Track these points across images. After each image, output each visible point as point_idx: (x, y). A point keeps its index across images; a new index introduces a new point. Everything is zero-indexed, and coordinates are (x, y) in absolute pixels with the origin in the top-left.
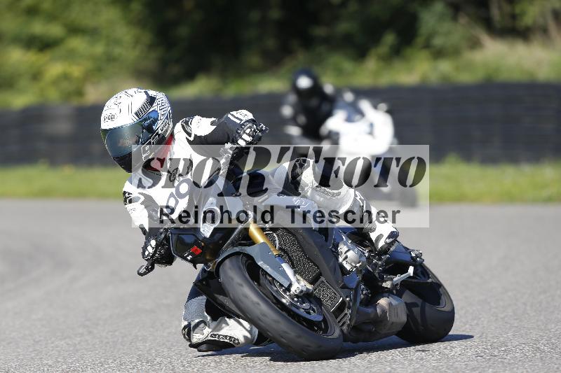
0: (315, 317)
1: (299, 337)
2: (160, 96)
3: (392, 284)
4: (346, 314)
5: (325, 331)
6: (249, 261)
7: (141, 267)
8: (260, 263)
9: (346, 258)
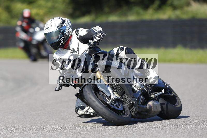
0: (120, 108)
1: (110, 115)
2: (67, 20)
3: (155, 96)
4: (134, 108)
5: (124, 114)
6: (95, 86)
7: (57, 87)
8: (99, 87)
9: (135, 86)
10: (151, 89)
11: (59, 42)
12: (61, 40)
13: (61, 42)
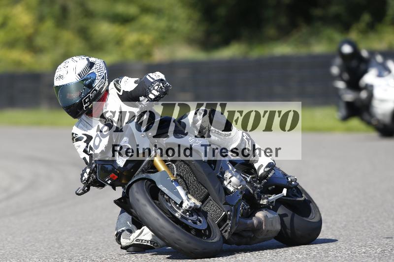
2: (98, 62)
3: (268, 202)
4: (228, 224)
5: (209, 237)
6: (152, 185)
7: (79, 189)
8: (160, 186)
9: (230, 182)
10: (261, 188)
11: (81, 102)
12: (85, 100)
13: (85, 103)
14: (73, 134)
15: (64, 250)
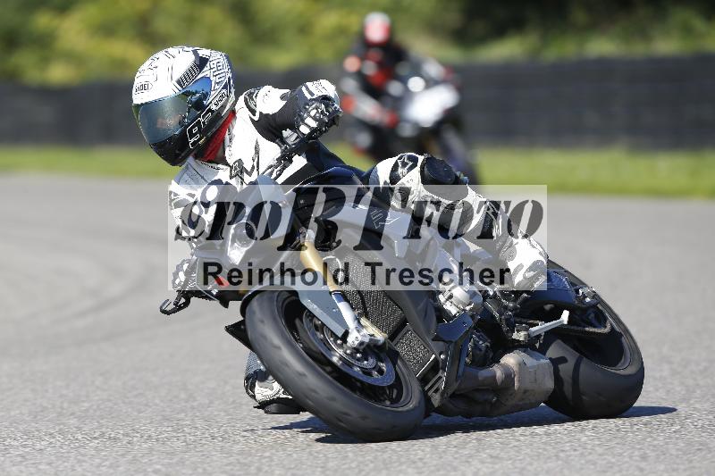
2: (216, 57)
4: (440, 377)
7: (167, 301)
8: (307, 302)
9: (451, 297)
10: (514, 309)
11: (183, 134)
12: (190, 131)
13: (192, 135)
14: (171, 192)
15: (195, 404)
